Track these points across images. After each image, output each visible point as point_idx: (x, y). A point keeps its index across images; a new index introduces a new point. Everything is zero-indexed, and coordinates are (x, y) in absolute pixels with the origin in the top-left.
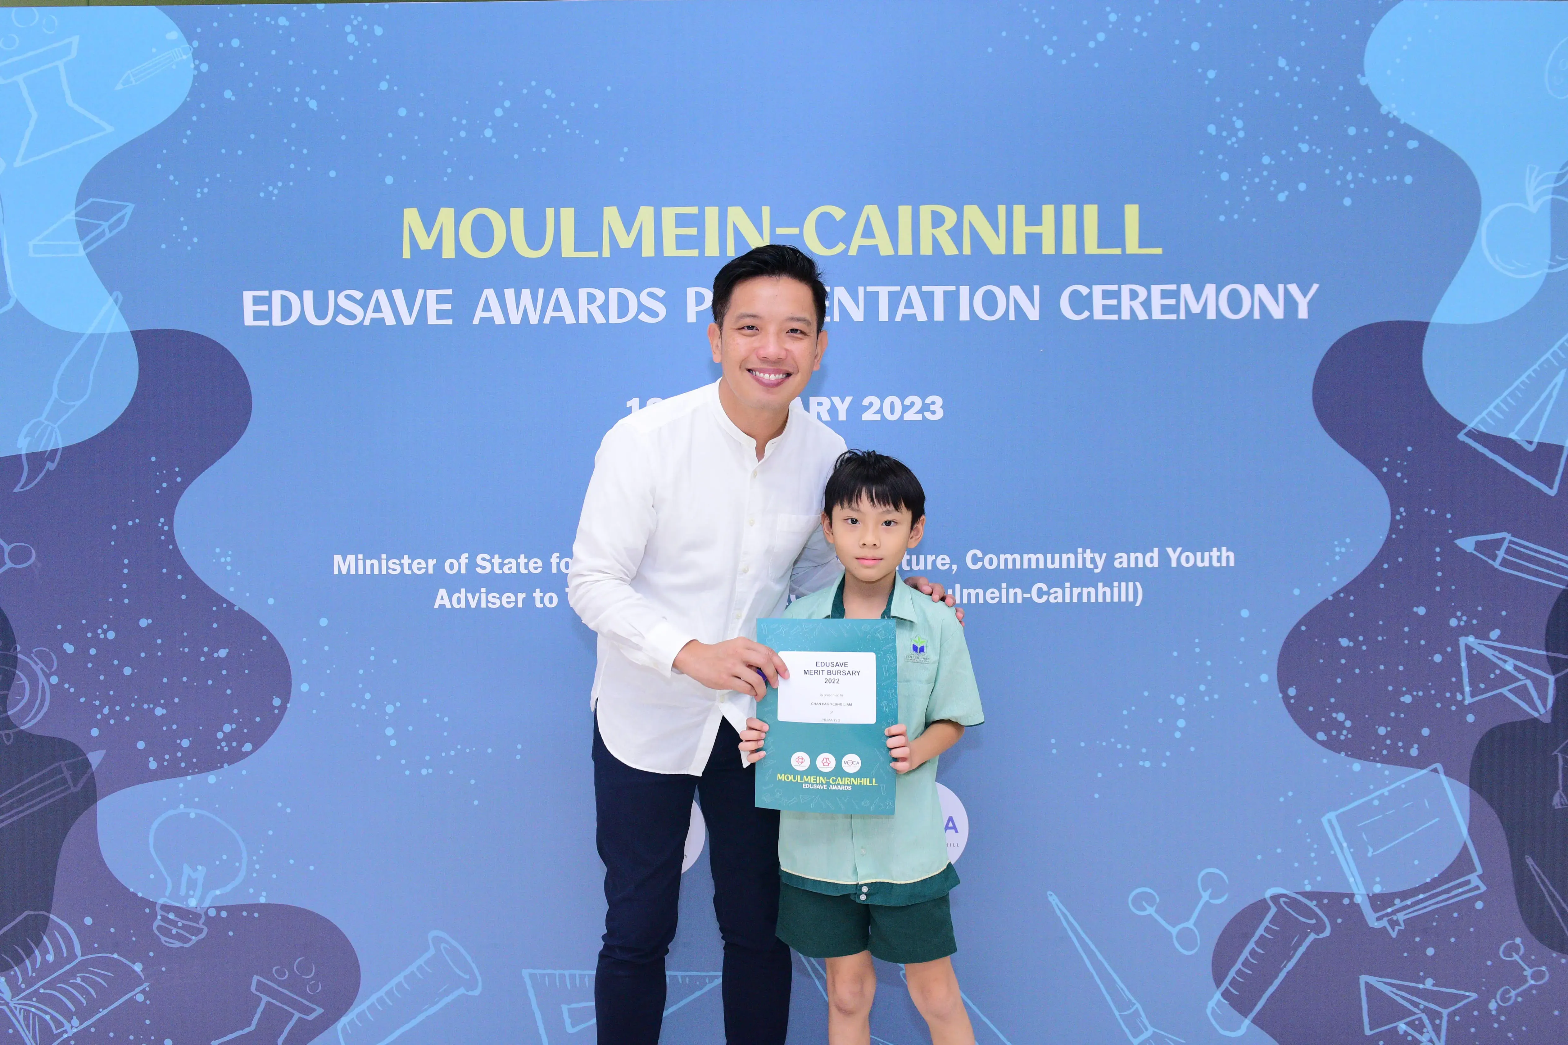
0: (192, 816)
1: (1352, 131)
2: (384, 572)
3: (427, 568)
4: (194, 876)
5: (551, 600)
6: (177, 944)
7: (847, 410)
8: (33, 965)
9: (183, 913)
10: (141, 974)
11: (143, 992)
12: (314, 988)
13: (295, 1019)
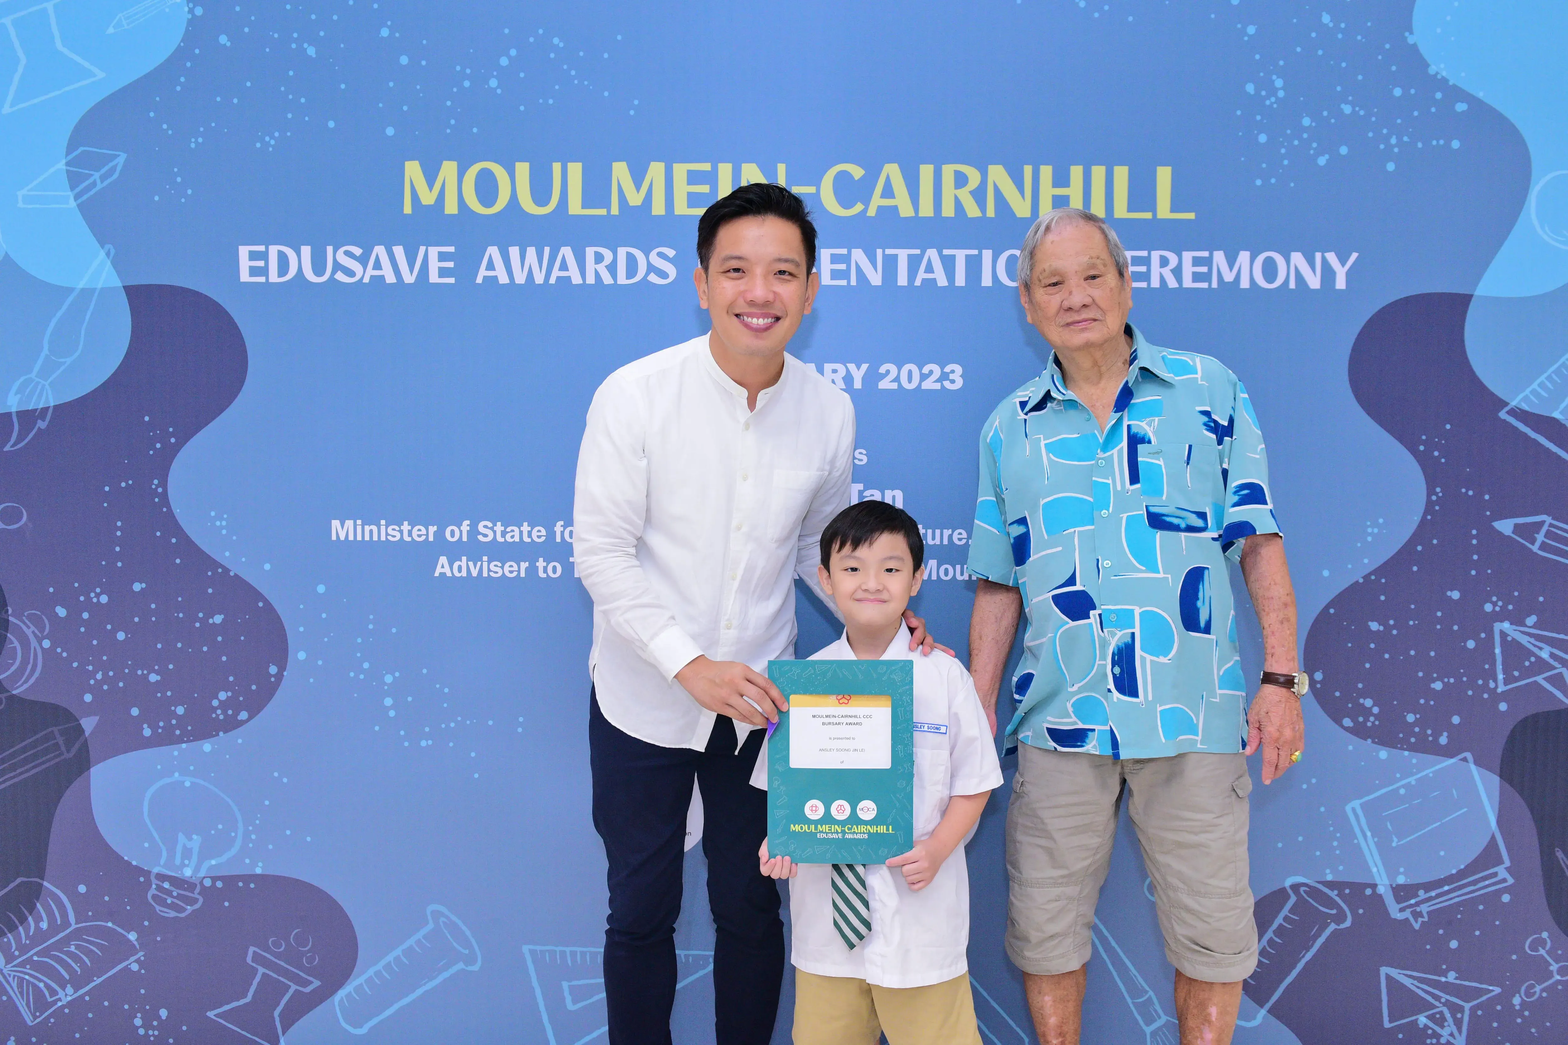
0: (187, 784)
1: (1398, 92)
2: (383, 538)
3: (427, 535)
4: (189, 845)
5: (554, 570)
6: (172, 914)
7: (862, 378)
8: (27, 931)
9: (177, 882)
10: (136, 943)
11: (137, 961)
12: (311, 960)
13: (291, 991)
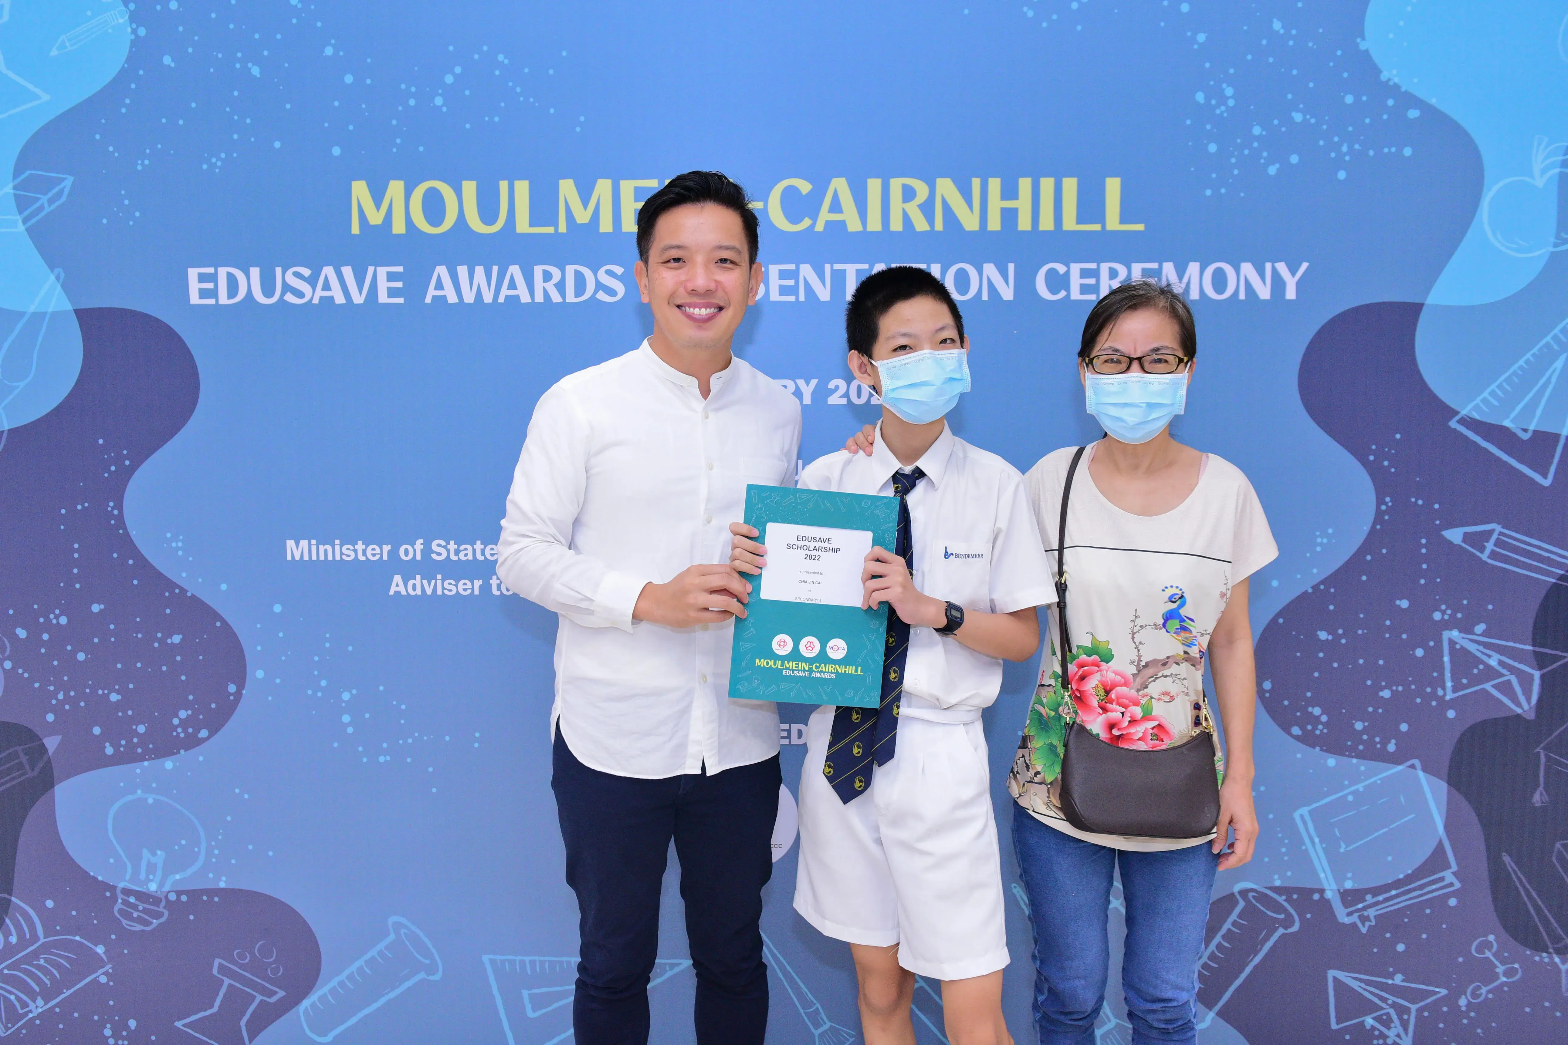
0: (150, 801)
1: (1349, 99)
2: (338, 558)
3: (381, 554)
4: (153, 860)
6: (138, 927)
7: (813, 394)
9: (143, 896)
10: (103, 956)
11: (106, 973)
12: (275, 971)
13: (257, 1001)
